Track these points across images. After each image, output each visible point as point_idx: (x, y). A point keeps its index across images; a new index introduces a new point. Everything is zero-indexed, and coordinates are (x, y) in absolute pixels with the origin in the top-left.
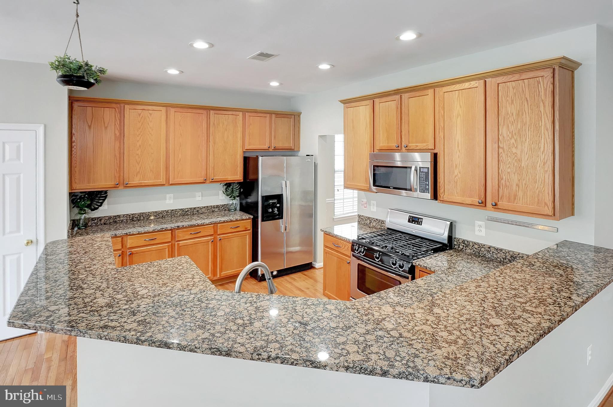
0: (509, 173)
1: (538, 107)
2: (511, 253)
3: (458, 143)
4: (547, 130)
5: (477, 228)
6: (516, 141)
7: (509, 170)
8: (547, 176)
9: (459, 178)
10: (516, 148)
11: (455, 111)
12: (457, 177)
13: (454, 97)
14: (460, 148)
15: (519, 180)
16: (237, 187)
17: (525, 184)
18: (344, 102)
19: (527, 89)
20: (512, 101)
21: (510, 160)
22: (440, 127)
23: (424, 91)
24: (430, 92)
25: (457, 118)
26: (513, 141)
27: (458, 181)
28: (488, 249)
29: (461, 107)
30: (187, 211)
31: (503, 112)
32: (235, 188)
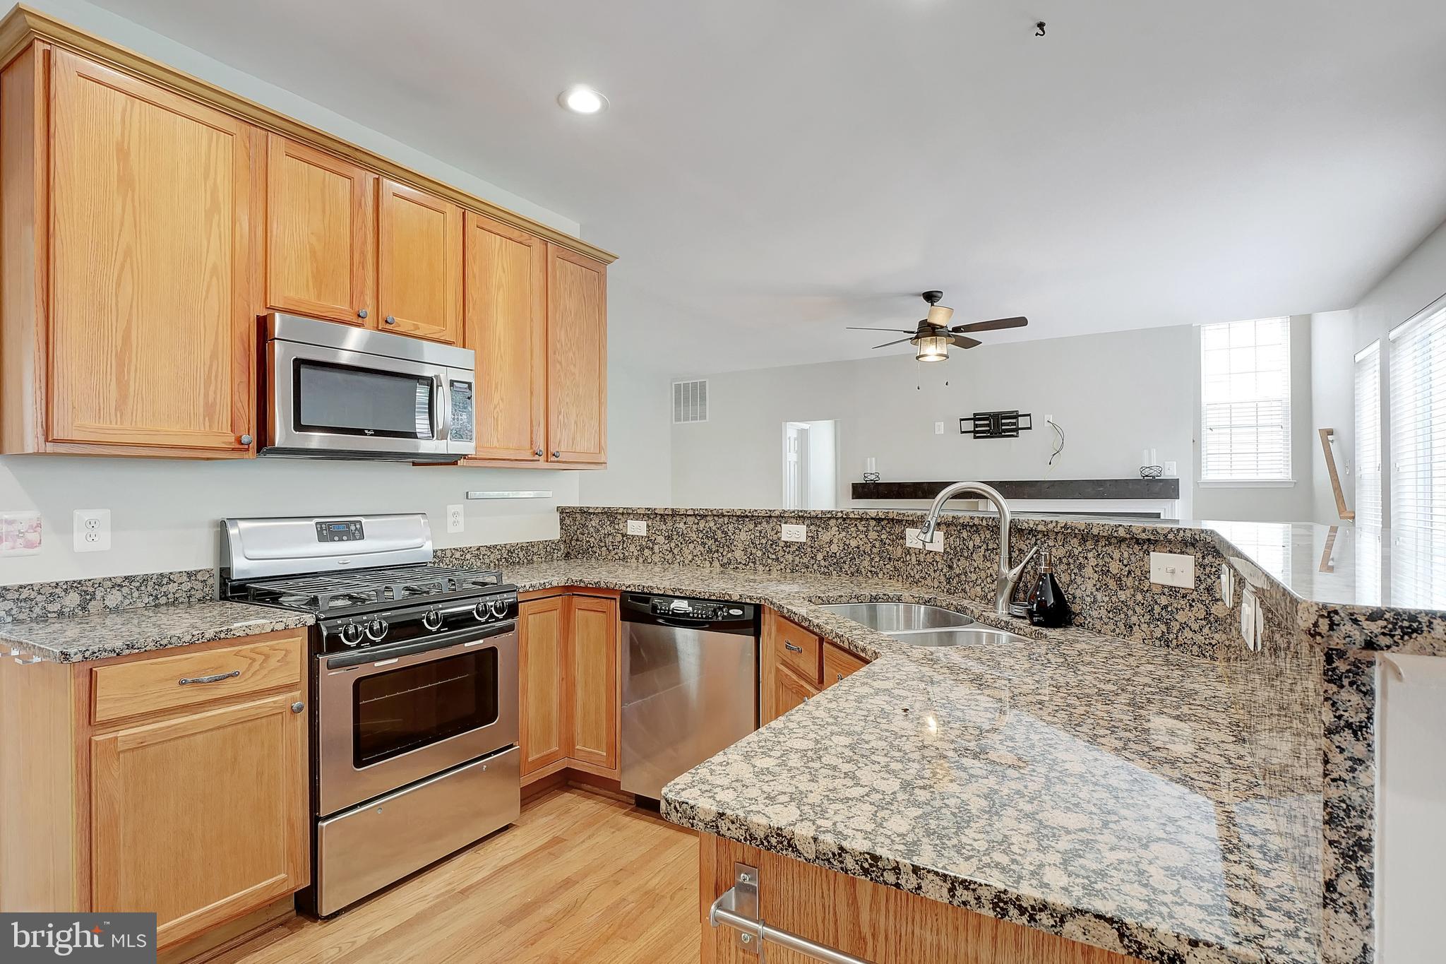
0: (567, 404)
2: (508, 547)
3: (499, 340)
5: (450, 519)
6: (574, 355)
7: (568, 400)
9: (501, 411)
10: (575, 365)
11: (494, 276)
13: (493, 245)
15: (578, 415)
17: (583, 421)
19: (584, 282)
20: (571, 292)
21: (568, 383)
22: (469, 298)
23: (435, 200)
25: (499, 289)
26: (571, 354)
27: (500, 417)
28: (476, 552)
29: (504, 271)
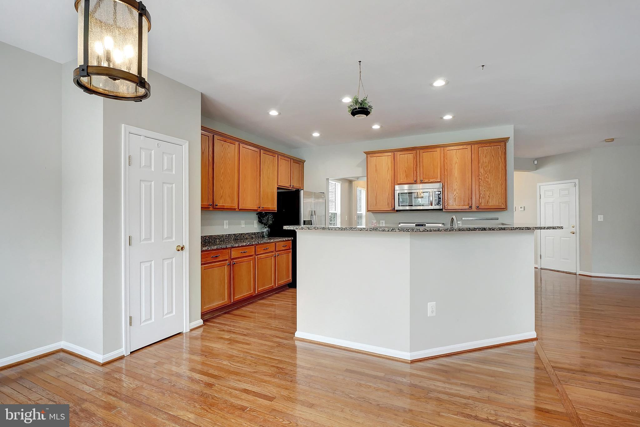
0: (484, 191)
1: (498, 159)
3: (456, 178)
4: (503, 169)
6: (488, 175)
7: (485, 190)
8: (503, 190)
9: (457, 196)
10: (488, 178)
11: (454, 161)
12: (455, 196)
13: (453, 153)
14: (457, 180)
15: (490, 194)
16: (271, 217)
17: (493, 196)
18: (367, 153)
19: (493, 151)
20: (486, 156)
21: (485, 184)
22: (445, 169)
23: (434, 149)
24: (438, 149)
25: (455, 164)
26: (486, 175)
29: (457, 158)
30: (238, 236)
31: (481, 161)
32: (270, 218)
